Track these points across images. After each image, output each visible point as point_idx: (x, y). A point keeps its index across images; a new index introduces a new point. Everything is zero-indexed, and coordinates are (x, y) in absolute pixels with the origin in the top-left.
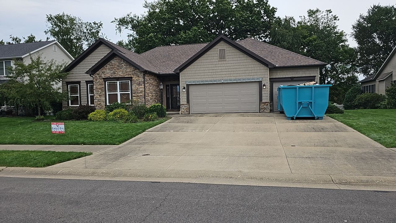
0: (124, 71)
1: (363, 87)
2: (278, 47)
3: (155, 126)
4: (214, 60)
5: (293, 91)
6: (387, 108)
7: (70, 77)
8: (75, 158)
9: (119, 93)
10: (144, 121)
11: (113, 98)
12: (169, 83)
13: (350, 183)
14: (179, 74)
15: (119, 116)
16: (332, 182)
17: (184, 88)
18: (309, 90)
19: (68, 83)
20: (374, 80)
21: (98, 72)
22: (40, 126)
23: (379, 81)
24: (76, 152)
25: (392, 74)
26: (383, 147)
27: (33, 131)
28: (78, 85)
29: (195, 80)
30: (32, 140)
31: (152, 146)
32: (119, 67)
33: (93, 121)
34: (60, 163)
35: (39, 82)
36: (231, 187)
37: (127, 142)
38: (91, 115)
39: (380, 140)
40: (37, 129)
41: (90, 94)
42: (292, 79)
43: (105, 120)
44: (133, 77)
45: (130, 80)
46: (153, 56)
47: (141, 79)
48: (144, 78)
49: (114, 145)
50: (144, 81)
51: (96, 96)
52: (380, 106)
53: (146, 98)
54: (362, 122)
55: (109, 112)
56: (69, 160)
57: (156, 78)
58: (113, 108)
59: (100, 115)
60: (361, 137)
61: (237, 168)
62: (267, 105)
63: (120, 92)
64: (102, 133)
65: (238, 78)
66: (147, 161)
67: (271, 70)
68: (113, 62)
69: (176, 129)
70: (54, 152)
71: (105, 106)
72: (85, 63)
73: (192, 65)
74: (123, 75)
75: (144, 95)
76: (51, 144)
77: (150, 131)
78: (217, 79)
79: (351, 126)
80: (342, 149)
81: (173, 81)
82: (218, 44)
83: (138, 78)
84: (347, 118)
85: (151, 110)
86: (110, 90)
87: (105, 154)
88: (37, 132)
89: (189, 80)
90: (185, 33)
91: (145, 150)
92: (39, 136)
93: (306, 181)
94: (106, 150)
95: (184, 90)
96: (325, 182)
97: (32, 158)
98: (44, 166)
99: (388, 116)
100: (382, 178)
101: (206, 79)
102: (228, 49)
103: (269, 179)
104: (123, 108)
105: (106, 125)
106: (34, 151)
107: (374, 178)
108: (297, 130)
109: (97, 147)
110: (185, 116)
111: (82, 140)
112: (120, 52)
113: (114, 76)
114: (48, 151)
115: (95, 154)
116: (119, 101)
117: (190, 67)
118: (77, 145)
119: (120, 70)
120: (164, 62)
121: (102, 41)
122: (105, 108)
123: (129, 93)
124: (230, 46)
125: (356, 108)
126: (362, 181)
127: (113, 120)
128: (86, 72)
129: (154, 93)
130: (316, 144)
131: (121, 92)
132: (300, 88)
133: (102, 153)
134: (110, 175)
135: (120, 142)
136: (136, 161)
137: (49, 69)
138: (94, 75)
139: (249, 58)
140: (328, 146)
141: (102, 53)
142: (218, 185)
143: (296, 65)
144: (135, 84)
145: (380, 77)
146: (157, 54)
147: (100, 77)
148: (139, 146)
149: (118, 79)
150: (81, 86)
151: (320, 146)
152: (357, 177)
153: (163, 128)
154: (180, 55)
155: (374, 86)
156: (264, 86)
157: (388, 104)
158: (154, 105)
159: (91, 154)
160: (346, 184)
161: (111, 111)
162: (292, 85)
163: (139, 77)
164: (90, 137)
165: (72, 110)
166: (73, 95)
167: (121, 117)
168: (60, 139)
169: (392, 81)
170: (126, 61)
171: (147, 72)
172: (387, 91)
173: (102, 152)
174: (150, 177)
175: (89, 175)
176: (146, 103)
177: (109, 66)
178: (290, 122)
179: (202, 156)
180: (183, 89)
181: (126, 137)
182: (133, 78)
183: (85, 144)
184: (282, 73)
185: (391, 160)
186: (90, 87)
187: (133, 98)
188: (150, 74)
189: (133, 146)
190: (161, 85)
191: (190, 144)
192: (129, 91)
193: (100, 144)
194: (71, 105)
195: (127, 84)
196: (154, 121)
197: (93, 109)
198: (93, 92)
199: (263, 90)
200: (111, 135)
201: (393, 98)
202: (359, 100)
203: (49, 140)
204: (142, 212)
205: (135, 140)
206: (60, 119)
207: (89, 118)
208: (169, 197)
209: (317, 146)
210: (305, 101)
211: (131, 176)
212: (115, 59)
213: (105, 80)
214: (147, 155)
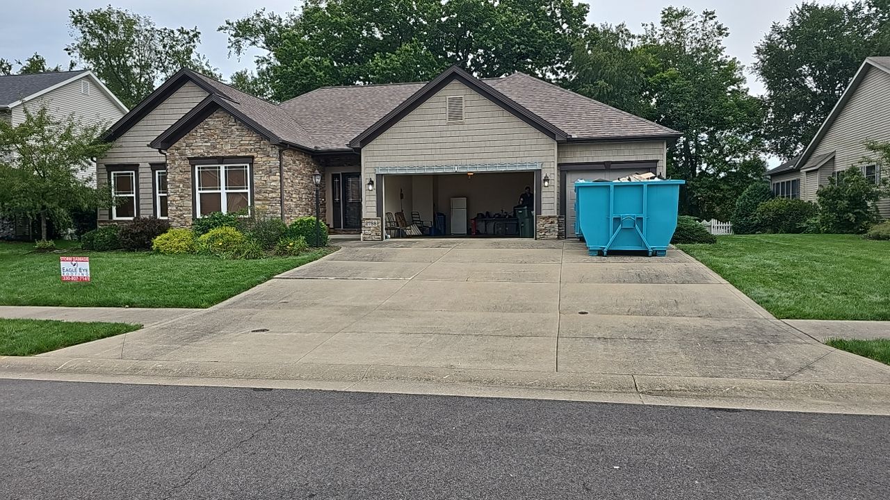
0: (235, 142)
1: (774, 184)
2: (580, 95)
3: (298, 266)
4: (437, 123)
5: (603, 193)
6: (819, 232)
7: (112, 155)
8: (103, 337)
9: (223, 191)
10: (277, 254)
11: (210, 203)
12: (340, 171)
13: (669, 393)
14: (359, 150)
15: (220, 244)
16: (634, 390)
17: (371, 183)
18: (636, 191)
19: (110, 168)
20: (797, 171)
21: (176, 145)
22: (41, 264)
23: (807, 172)
24: (106, 323)
25: (834, 158)
26: (770, 316)
27: (21, 276)
28: (134, 172)
29: (396, 164)
30: (16, 296)
31: (280, 311)
32: (225, 134)
33: (162, 253)
34: (68, 346)
35: (41, 165)
36: (419, 400)
37: (228, 301)
38: (158, 241)
39: (767, 301)
40: (33, 271)
41: (159, 193)
42: (607, 167)
43: (191, 251)
44: (256, 156)
45: (250, 164)
46: (307, 108)
47: (274, 162)
48: (280, 159)
49: (196, 307)
50: (280, 165)
51: (173, 197)
52: (806, 228)
53: (285, 203)
54: (747, 262)
55: (200, 235)
56: (88, 340)
57: (310, 160)
58: (209, 226)
59: (179, 242)
60: (731, 295)
61: (447, 360)
62: (552, 223)
63: (226, 189)
64: (175, 280)
65: (489, 161)
66: (260, 344)
67: (560, 144)
68: (211, 123)
69: (342, 275)
70: (57, 323)
71: (193, 219)
72: (150, 123)
73: (388, 131)
74: (233, 152)
75: (281, 198)
76: (58, 304)
77: (284, 278)
78: (444, 163)
79: (719, 271)
80: (680, 321)
81: (349, 165)
82: (447, 87)
83: (267, 159)
84: (717, 253)
85: (294, 232)
86: (203, 185)
87: (169, 328)
88: (32, 278)
89: (382, 165)
90: (384, 57)
91: (260, 321)
92: (34, 286)
93: (583, 388)
94: (174, 320)
95: (370, 187)
96: (621, 389)
97: (7, 336)
98: (31, 353)
99: (811, 250)
100: (738, 382)
101: (420, 164)
102: (468, 97)
103: (507, 384)
104: (231, 225)
105: (191, 264)
106: (14, 321)
107: (722, 382)
108: (603, 279)
109: (159, 312)
110: (371, 245)
111: (126, 296)
112: (227, 101)
113: (213, 153)
114: (45, 319)
115: (148, 327)
116: (224, 211)
117: (384, 135)
118: (115, 308)
119: (227, 140)
120: (330, 122)
121: (189, 75)
122: (193, 225)
123: (247, 193)
124: (473, 92)
125: (758, 231)
126: (695, 388)
127: (207, 252)
128: (149, 143)
129: (305, 192)
130: (633, 309)
131: (230, 189)
132: (616, 186)
133: (165, 326)
134: (170, 374)
135: (211, 303)
136: (234, 343)
137: (67, 136)
138: (168, 150)
139: (515, 118)
140: (655, 315)
141: (187, 101)
142: (391, 396)
143: (617, 134)
144: (261, 172)
145: (809, 164)
146: (316, 106)
147: (181, 154)
148: (252, 310)
149: (221, 160)
150: (141, 175)
151: (639, 313)
152: (688, 380)
153: (313, 271)
154: (367, 109)
155: (796, 184)
156: (545, 180)
157: (822, 223)
158: (301, 221)
159: (141, 327)
160: (661, 393)
161: (205, 231)
162: (604, 179)
163: (268, 156)
164: (147, 290)
165: (117, 229)
166: (120, 195)
167: (226, 247)
168: (78, 294)
169: (834, 173)
170: (240, 120)
171: (287, 145)
172: (820, 194)
173: (166, 323)
174: (255, 377)
175: (124, 373)
176: (286, 215)
177: (202, 130)
178: (592, 262)
179: (381, 335)
180: (369, 184)
181: (226, 292)
182: (256, 160)
183: (132, 305)
184: (587, 153)
185: (772, 344)
186: (159, 177)
187: (256, 202)
188: (294, 151)
189: (238, 311)
190: (315, 175)
191: (366, 307)
192: (247, 188)
193: (166, 307)
194: (117, 216)
195: (242, 172)
196: (298, 255)
197: (163, 228)
198: (166, 189)
199: (543, 189)
200: (193, 285)
201: (832, 211)
202: (762, 213)
203: (54, 297)
204: (207, 450)
205: (245, 298)
206: (88, 247)
207: (154, 247)
208: (278, 420)
209: (633, 313)
210: (628, 214)
211: (215, 375)
212: (216, 115)
213: (194, 161)
214: (263, 331)
